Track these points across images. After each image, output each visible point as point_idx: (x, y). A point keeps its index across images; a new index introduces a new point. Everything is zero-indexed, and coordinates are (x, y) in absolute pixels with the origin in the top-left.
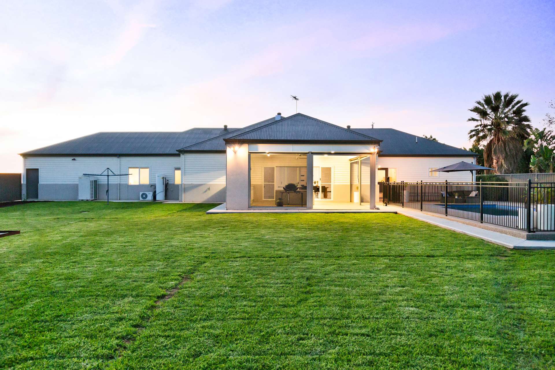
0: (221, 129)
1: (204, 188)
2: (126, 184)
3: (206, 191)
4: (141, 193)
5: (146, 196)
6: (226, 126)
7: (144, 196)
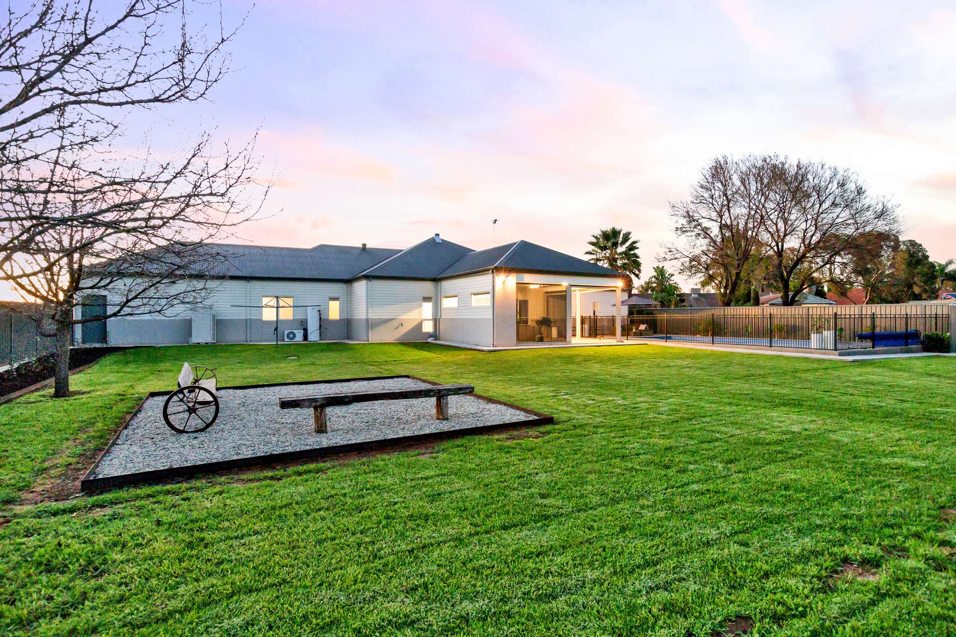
0: (357, 248)
1: (396, 323)
2: (258, 320)
3: (397, 328)
4: (286, 332)
5: (294, 335)
6: (364, 245)
7: (292, 336)
